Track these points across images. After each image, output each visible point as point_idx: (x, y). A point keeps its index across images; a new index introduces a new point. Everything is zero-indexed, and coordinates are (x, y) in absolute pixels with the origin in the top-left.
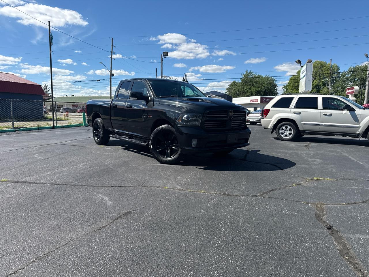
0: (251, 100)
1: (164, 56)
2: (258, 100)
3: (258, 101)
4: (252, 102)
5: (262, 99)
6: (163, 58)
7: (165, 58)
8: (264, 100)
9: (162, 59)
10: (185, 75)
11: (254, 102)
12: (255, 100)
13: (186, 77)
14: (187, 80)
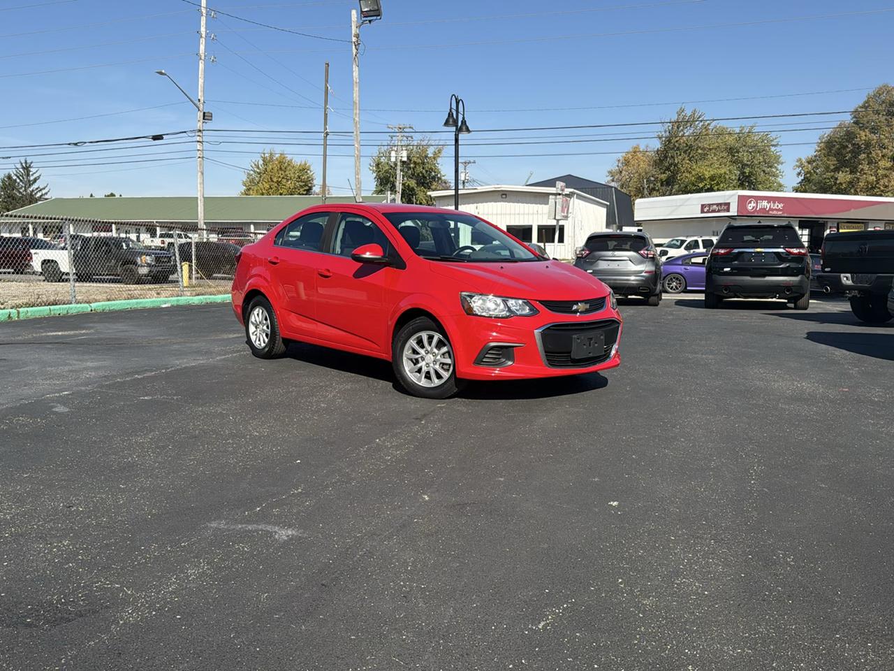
0: (703, 206)
1: (364, 13)
2: (728, 204)
3: (728, 210)
4: (708, 212)
5: (743, 200)
8: (751, 206)
10: (457, 100)
11: (714, 211)
12: (718, 205)
13: (461, 110)
14: (464, 122)
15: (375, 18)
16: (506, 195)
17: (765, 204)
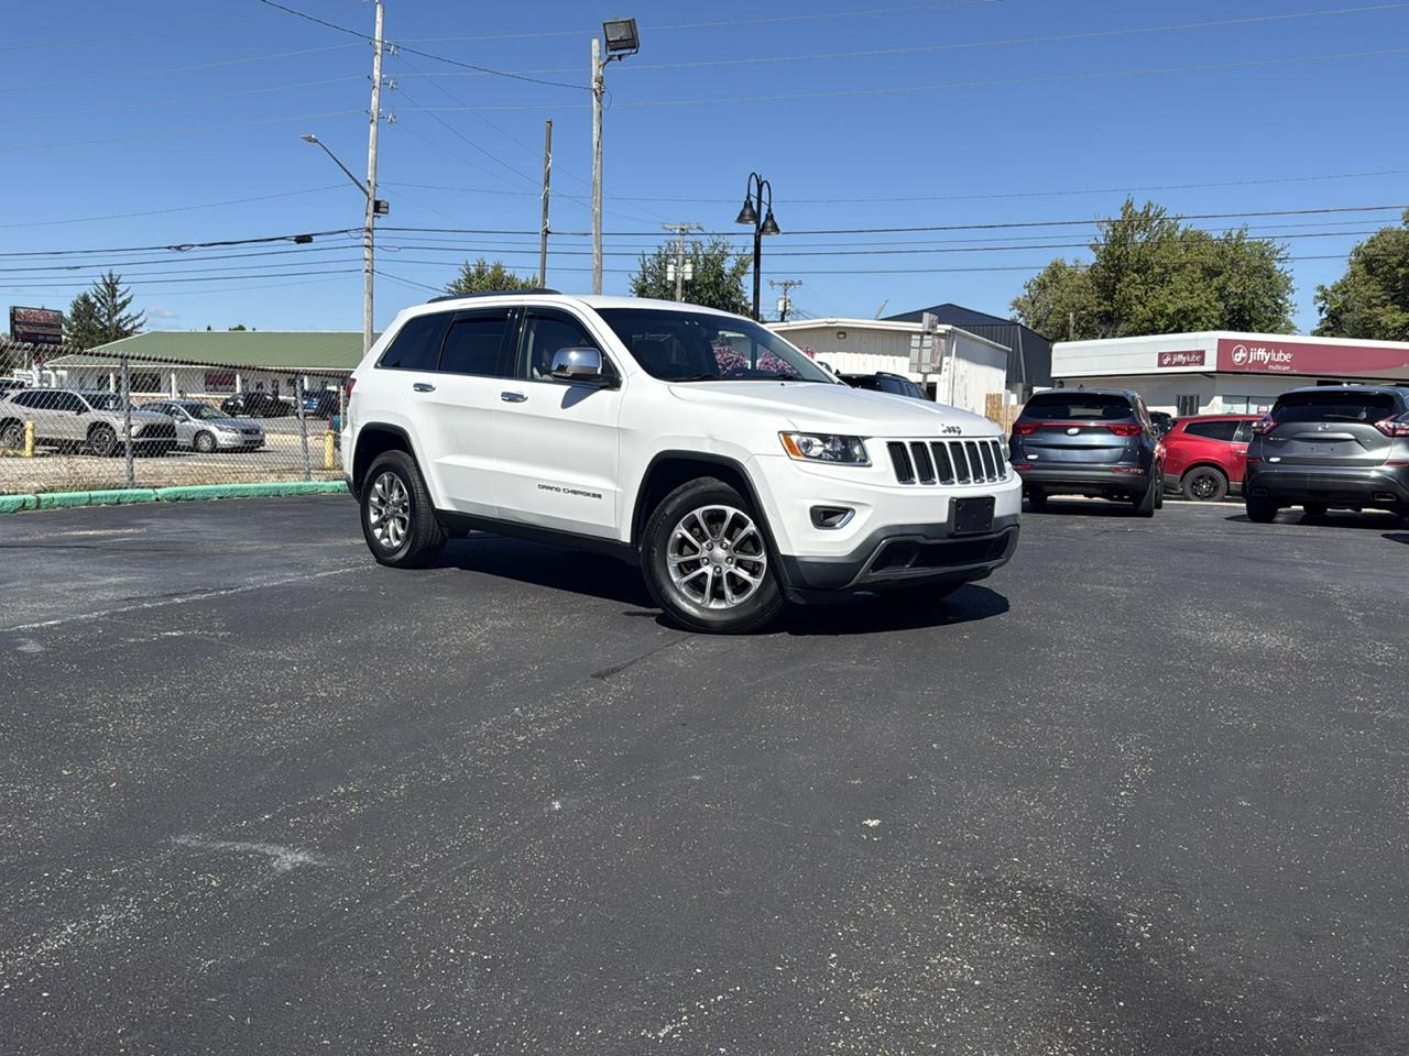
0: (1161, 356)
1: (611, 44)
2: (1202, 353)
3: (1202, 362)
4: (1169, 364)
5: (1225, 348)
7: (620, 57)
8: (1238, 357)
11: (1179, 364)
12: (1185, 353)
13: (765, 197)
14: (770, 217)
15: (627, 51)
16: (844, 333)
17: (1261, 353)
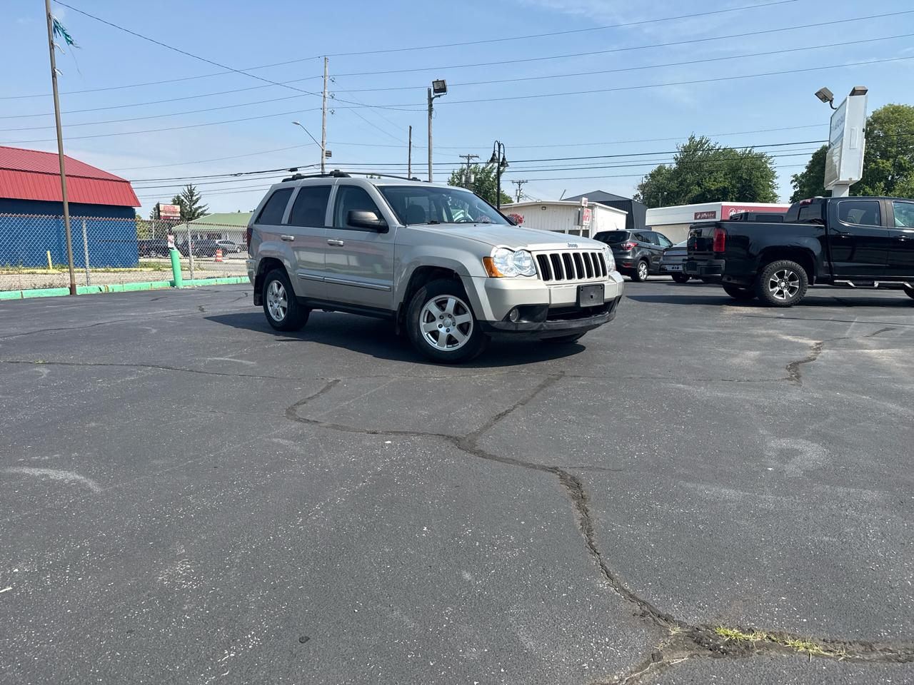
1: (435, 91)
2: (714, 213)
3: (715, 217)
4: (700, 218)
5: (725, 209)
6: (433, 96)
7: (439, 96)
8: (731, 214)
9: (431, 99)
10: (499, 144)
11: (704, 218)
12: (707, 213)
13: (502, 151)
14: (504, 159)
16: (545, 208)
